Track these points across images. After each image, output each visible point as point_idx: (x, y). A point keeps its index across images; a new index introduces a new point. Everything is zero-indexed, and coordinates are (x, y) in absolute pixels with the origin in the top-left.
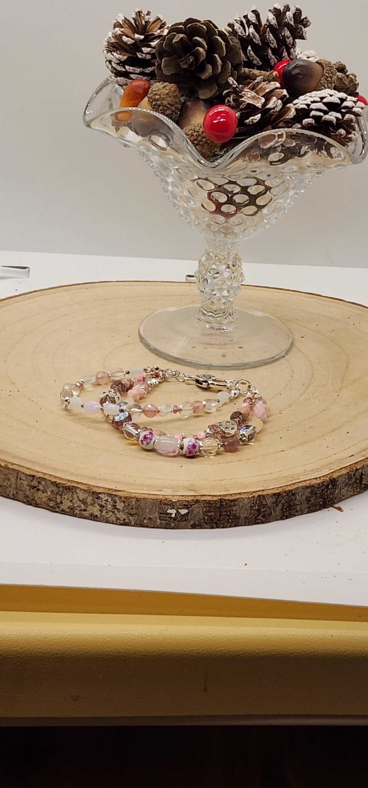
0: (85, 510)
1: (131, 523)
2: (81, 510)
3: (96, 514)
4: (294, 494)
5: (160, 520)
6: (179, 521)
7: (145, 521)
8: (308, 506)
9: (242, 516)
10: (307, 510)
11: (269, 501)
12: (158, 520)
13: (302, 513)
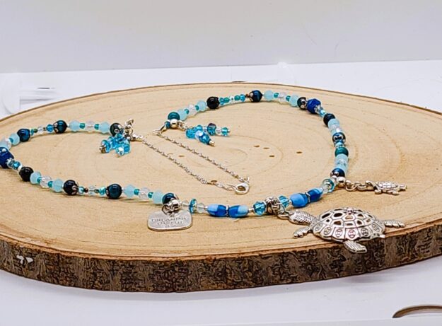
4: (132, 266)
5: (14, 264)
8: (152, 284)
9: (80, 277)
10: (152, 289)
11: (105, 267)
13: (147, 290)
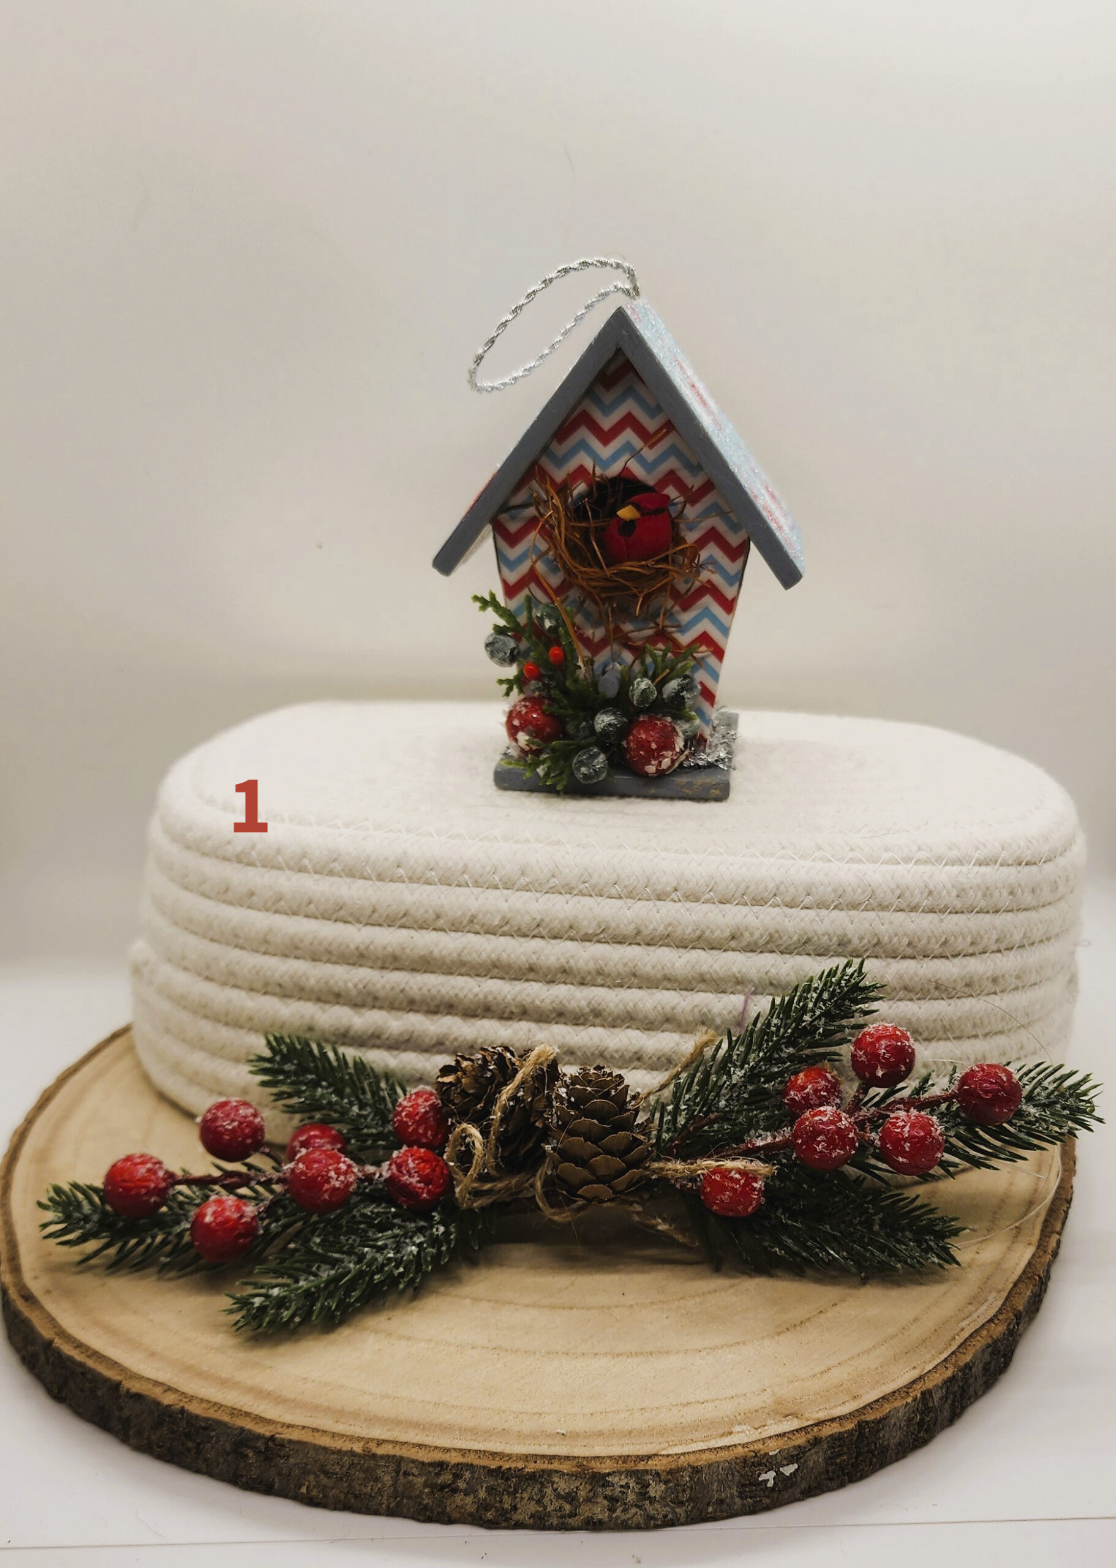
0: (573, 1515)
1: (678, 1520)
2: (562, 1517)
3: (600, 1517)
5: (742, 1498)
6: (780, 1491)
7: (710, 1509)
12: (737, 1500)
